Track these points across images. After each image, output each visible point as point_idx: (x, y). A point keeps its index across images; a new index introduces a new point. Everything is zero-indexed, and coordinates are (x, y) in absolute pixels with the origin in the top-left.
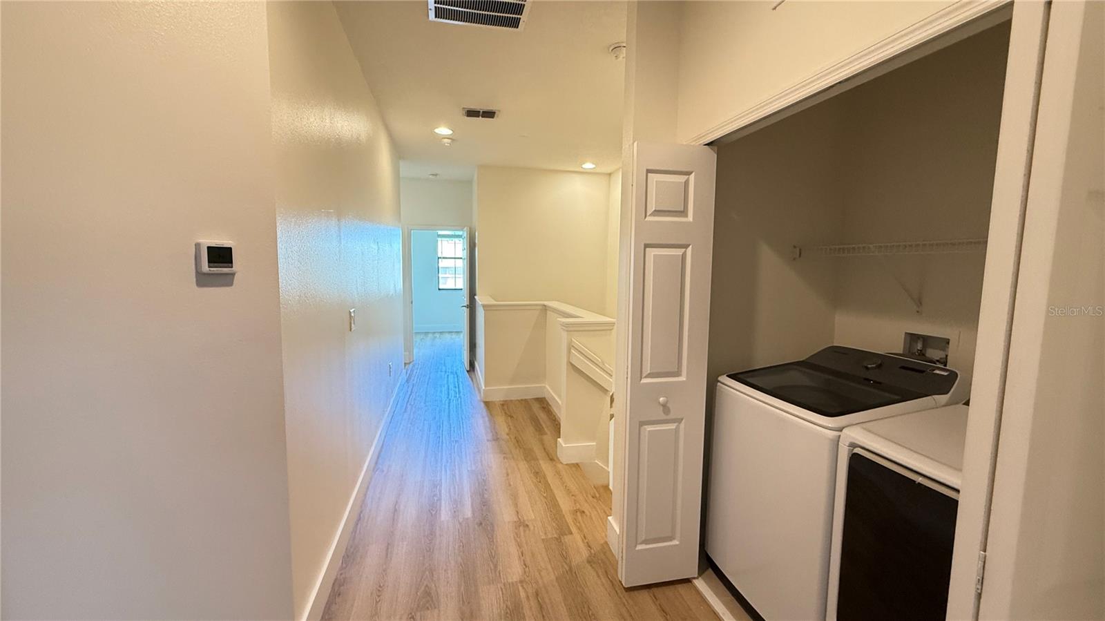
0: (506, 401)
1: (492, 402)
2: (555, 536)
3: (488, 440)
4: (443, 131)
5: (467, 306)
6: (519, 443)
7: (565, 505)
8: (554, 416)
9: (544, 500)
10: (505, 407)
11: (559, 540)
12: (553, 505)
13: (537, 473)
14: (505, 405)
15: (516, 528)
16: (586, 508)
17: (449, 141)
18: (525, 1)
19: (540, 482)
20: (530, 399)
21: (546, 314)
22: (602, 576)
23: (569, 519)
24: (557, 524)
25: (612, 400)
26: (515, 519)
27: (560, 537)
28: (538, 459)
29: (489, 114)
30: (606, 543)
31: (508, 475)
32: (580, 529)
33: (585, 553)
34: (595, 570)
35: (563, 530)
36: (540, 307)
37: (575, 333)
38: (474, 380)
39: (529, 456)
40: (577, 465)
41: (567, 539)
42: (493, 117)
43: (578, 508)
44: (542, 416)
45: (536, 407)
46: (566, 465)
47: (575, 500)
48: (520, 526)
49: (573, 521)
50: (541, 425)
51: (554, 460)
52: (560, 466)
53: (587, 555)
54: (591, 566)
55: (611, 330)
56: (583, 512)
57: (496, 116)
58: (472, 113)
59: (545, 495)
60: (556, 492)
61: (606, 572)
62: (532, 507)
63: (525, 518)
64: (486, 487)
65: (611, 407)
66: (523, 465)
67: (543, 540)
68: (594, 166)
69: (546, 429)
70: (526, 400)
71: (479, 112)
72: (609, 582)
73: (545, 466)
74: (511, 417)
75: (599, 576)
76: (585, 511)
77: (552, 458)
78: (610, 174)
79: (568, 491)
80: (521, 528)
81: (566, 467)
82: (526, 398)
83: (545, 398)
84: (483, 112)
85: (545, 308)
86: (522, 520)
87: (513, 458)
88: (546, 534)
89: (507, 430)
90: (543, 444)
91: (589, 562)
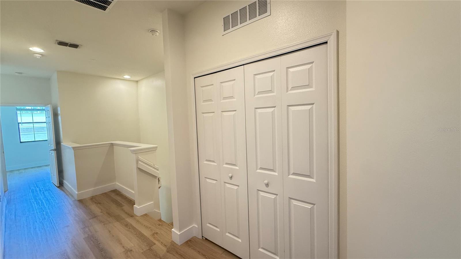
0: (92, 197)
1: (83, 199)
2: (148, 248)
3: (90, 219)
4: (37, 49)
5: (55, 150)
6: (109, 214)
7: (147, 233)
8: (125, 196)
9: (135, 235)
10: (94, 200)
11: (150, 250)
12: (140, 236)
13: (127, 225)
14: (94, 199)
15: (126, 254)
16: (158, 231)
17: (40, 56)
18: (113, 1)
19: (130, 228)
20: (108, 192)
21: (113, 148)
22: (175, 255)
23: (152, 239)
24: (146, 243)
25: (159, 181)
26: (123, 250)
27: (150, 248)
28: (124, 219)
29: (75, 46)
30: (172, 241)
31: (110, 232)
32: (158, 240)
33: (165, 249)
34: (172, 254)
35: (150, 244)
36: (109, 145)
37: (140, 154)
38: (66, 191)
39: (118, 218)
40: (146, 215)
41: (154, 247)
42: (77, 48)
43: (154, 232)
44: (118, 198)
45: (113, 195)
46: (140, 216)
47: (151, 230)
48: (127, 252)
49: (154, 239)
50: (119, 202)
51: (133, 216)
52: (137, 218)
53: (166, 249)
54: (169, 253)
55: (156, 150)
56: (157, 233)
57: (79, 47)
58: (61, 43)
59: (135, 233)
60: (140, 230)
61: (177, 252)
62: (130, 241)
63: (129, 247)
64: (98, 243)
65: (159, 184)
66: (117, 224)
67: (142, 253)
68: (130, 77)
69: (123, 204)
70: (105, 193)
71: (68, 44)
72: (179, 255)
73: (129, 220)
74: (100, 203)
75: (174, 255)
76: (158, 232)
77: (132, 216)
78: (137, 81)
79: (147, 227)
80: (129, 253)
81: (140, 217)
82: (105, 192)
83: (116, 189)
84: (70, 44)
85: (112, 145)
86: (127, 249)
87: (110, 222)
88: (142, 250)
89: (100, 211)
90: (124, 211)
91: (167, 252)
